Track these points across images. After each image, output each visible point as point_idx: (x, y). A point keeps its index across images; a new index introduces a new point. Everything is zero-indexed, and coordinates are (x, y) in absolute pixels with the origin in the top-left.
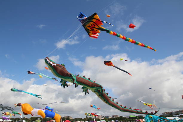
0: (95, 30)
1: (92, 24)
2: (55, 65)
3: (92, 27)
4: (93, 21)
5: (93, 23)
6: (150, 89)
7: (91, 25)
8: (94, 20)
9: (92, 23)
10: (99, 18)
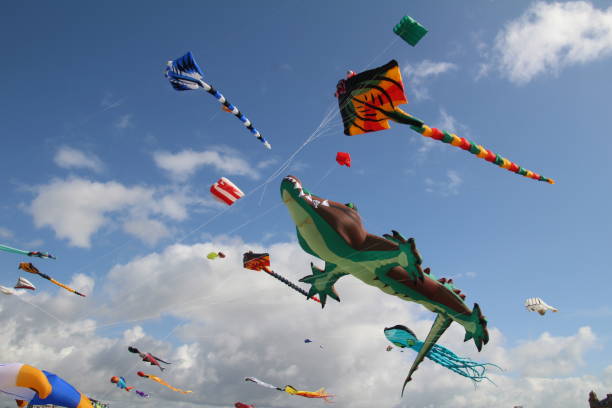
0: (380, 115)
1: (375, 96)
2: (325, 203)
3: (372, 107)
4: (380, 85)
5: (380, 93)
6: (307, 341)
7: (370, 99)
8: (385, 85)
9: (375, 92)
10: (401, 79)
